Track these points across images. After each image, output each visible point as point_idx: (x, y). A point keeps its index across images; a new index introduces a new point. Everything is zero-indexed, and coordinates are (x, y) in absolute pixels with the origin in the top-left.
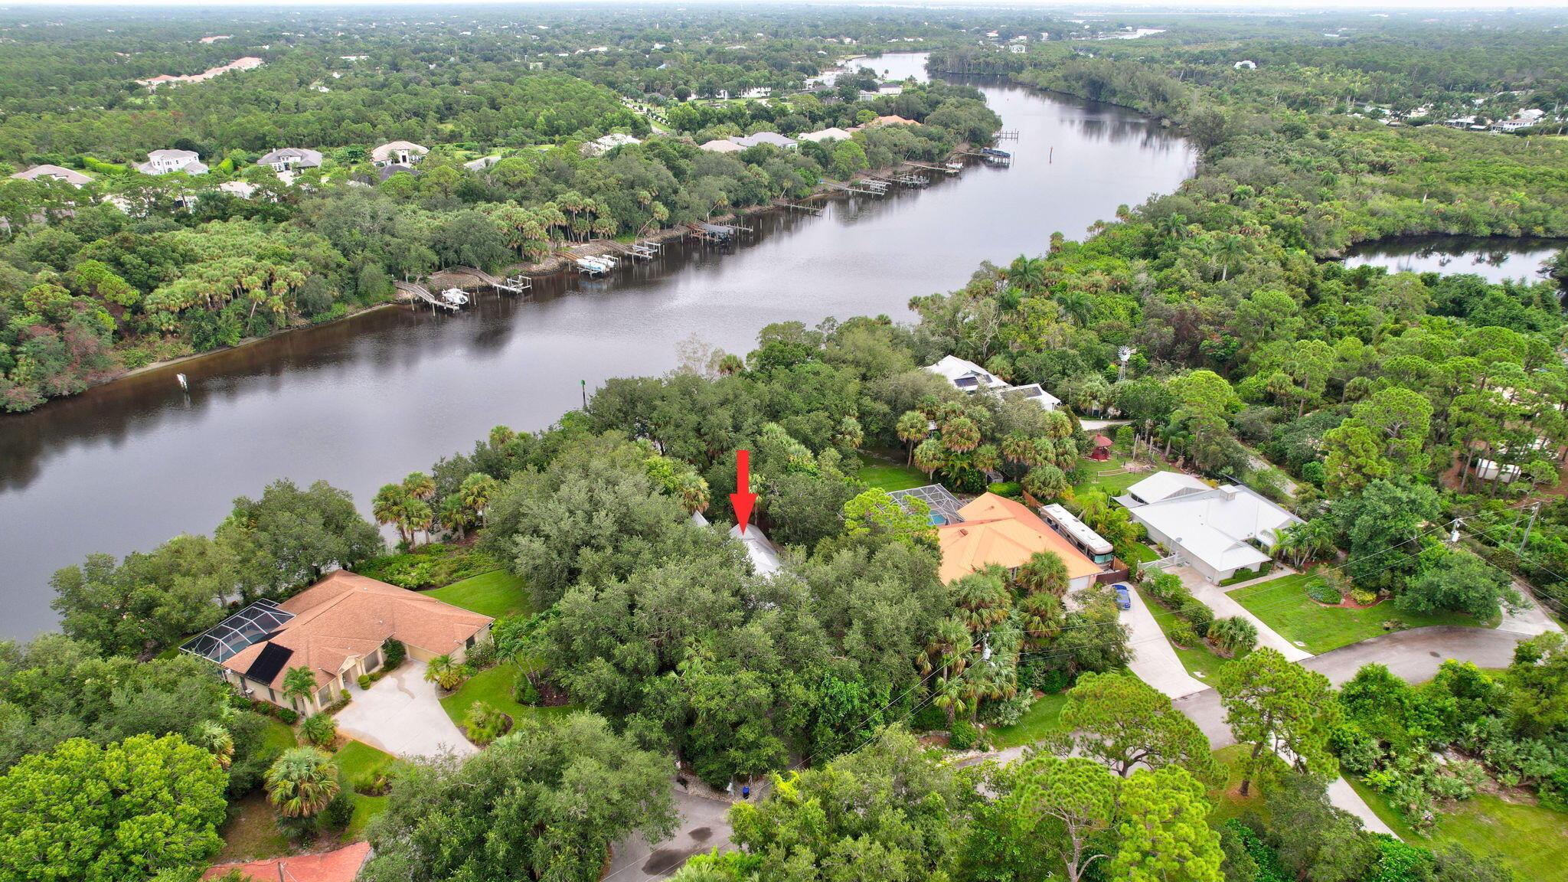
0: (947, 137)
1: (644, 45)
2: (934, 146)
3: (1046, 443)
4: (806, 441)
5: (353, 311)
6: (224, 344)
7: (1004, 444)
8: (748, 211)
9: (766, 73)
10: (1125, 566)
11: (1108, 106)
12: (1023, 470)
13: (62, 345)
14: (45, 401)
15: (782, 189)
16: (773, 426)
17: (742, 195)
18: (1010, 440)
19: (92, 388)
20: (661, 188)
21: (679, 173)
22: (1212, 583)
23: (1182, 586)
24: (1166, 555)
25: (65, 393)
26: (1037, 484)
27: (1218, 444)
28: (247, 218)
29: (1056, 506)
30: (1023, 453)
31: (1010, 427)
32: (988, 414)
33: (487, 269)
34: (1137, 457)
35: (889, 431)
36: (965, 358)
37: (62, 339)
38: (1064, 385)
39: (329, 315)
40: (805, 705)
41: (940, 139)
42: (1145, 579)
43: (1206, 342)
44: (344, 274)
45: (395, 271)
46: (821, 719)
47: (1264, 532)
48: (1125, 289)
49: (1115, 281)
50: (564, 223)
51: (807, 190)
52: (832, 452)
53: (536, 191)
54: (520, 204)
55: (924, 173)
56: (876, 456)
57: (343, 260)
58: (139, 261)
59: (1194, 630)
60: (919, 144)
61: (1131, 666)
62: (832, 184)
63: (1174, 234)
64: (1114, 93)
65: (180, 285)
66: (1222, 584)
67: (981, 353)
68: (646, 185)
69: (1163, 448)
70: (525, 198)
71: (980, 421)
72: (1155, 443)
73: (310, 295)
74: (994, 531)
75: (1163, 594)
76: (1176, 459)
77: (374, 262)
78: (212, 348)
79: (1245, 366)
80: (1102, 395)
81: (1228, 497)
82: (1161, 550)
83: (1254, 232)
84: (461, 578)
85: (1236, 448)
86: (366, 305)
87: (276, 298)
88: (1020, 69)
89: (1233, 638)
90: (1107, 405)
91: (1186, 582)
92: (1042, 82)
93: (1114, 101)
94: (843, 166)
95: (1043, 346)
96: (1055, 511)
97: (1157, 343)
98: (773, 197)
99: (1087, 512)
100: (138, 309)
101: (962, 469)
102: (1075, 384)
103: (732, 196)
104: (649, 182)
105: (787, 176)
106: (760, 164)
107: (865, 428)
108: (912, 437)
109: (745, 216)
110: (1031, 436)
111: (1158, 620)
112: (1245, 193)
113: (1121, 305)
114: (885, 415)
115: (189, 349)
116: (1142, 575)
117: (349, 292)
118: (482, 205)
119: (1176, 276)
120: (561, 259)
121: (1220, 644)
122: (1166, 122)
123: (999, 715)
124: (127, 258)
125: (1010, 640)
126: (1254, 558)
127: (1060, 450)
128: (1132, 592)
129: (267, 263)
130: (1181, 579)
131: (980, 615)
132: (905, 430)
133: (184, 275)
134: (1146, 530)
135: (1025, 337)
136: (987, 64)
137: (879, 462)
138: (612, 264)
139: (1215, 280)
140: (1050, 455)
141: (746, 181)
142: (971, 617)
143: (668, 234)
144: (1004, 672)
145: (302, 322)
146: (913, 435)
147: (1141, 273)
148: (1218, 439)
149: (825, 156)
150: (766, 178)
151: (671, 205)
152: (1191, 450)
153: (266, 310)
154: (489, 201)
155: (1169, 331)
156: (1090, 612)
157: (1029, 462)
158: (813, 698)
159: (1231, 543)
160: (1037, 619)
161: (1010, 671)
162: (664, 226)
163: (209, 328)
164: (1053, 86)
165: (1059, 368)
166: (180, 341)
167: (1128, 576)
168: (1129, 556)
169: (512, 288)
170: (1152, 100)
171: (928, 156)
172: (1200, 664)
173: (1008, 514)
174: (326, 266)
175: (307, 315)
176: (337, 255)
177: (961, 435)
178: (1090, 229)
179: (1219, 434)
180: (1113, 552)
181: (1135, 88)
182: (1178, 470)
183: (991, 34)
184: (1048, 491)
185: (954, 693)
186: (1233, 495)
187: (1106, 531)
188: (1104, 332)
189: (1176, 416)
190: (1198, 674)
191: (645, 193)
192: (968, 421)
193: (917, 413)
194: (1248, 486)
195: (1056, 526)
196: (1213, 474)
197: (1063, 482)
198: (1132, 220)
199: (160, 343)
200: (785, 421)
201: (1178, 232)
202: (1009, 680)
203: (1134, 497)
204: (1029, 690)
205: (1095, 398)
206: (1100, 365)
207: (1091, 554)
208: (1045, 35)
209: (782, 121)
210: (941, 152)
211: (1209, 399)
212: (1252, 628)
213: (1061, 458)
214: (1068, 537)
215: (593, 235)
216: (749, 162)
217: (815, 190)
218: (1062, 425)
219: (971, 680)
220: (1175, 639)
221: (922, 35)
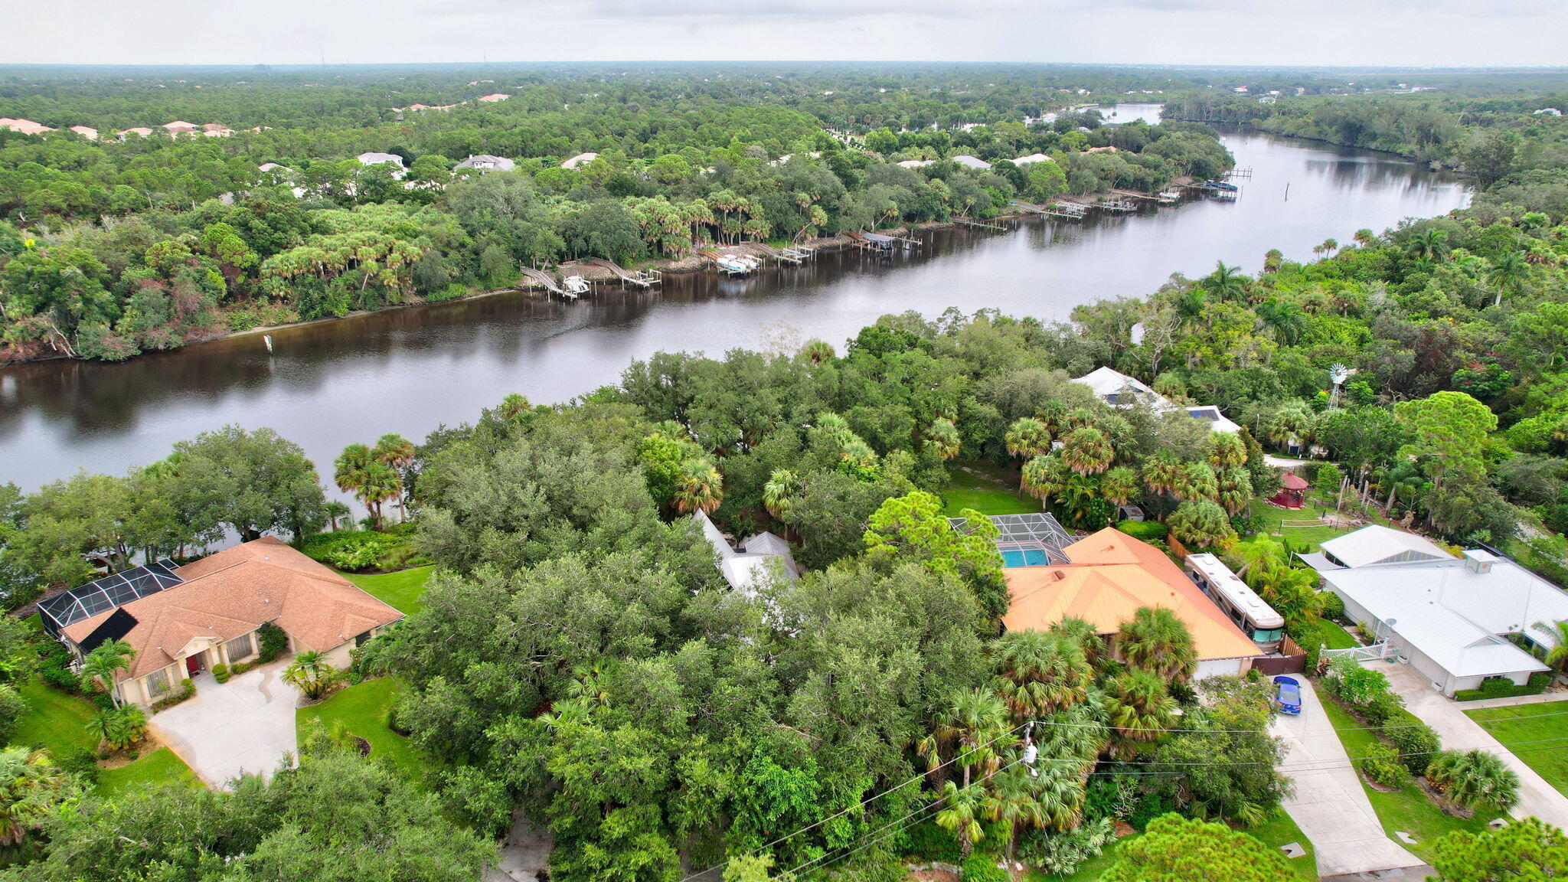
0: (1164, 165)
1: (870, 89)
2: (1150, 175)
3: (1205, 470)
4: (874, 442)
5: (474, 293)
6: (330, 314)
7: (1145, 467)
8: (923, 226)
9: (983, 109)
10: (1299, 651)
11: (1365, 151)
12: (1171, 506)
13: (167, 299)
14: (139, 352)
15: (965, 206)
16: (834, 417)
17: (916, 206)
18: (1154, 462)
19: (190, 345)
20: (824, 193)
21: (850, 182)
22: (1442, 693)
23: (1390, 690)
24: (1369, 642)
25: (161, 347)
26: (1186, 524)
27: (1467, 495)
28: (401, 202)
29: (1209, 557)
30: (1171, 481)
31: (1155, 445)
32: (1128, 428)
33: (620, 262)
34: (1344, 508)
35: (996, 441)
36: (1129, 373)
37: (167, 294)
38: (1251, 409)
39: (444, 295)
40: (709, 792)
41: (1156, 167)
42: (1330, 673)
43: (1462, 372)
44: (467, 254)
45: (522, 257)
46: (737, 820)
47: (1538, 626)
48: (1355, 313)
49: (1340, 302)
50: (712, 221)
51: (994, 210)
52: (904, 456)
53: (688, 188)
54: (668, 199)
55: (1135, 201)
56: (985, 477)
57: (468, 240)
58: (265, 226)
59: (1402, 761)
60: (1131, 170)
61: (1285, 805)
62: (1025, 206)
63: (1429, 255)
64: (1374, 137)
65: (298, 253)
66: (1459, 697)
67: (1149, 370)
68: (806, 187)
69: (1384, 500)
70: (676, 194)
71: (1115, 436)
72: (1372, 492)
73: (424, 271)
74: (1104, 579)
75: (1356, 699)
76: (1402, 516)
77: (499, 244)
78: (316, 318)
79: (1520, 409)
80: (1302, 426)
81: (1479, 568)
82: (1362, 634)
83: (1546, 261)
84: (414, 565)
85: (1497, 507)
86: (487, 289)
87: (389, 270)
88: (1267, 115)
89: (1471, 787)
90: (1310, 441)
91: (1396, 685)
92: (1289, 128)
93: (1373, 145)
94: (1038, 187)
95: (1231, 364)
96: (1207, 564)
97: (1390, 369)
98: (953, 214)
99: (1250, 565)
100: (253, 272)
101: (1084, 497)
102: (1266, 410)
103: (904, 207)
104: (811, 185)
105: (971, 192)
106: (943, 179)
107: (965, 438)
108: (1023, 452)
109: (920, 231)
110: (1185, 460)
111: (1343, 739)
112: (1537, 221)
113: (1346, 331)
114: (994, 421)
115: (295, 317)
116: (1324, 669)
117: (469, 273)
118: (631, 198)
119: (1427, 297)
120: (705, 259)
121: (1448, 790)
122: (1436, 165)
123: (1049, 853)
124: (256, 223)
125: (1080, 736)
126: (1519, 665)
127: (1226, 483)
128: (1306, 689)
129: (391, 237)
130: (1387, 679)
131: (1031, 693)
132: (1015, 441)
133: (307, 243)
134: (1342, 604)
135: (1206, 350)
136: (1229, 112)
137: (986, 484)
138: (753, 265)
139: (1483, 307)
140: (1208, 487)
141: (923, 192)
142: (1015, 693)
143: (827, 242)
144: (1061, 787)
145: (417, 300)
146: (1024, 447)
147: (1379, 294)
148: (1468, 488)
149: (1020, 177)
150: (946, 191)
151: (832, 211)
152: (1425, 502)
153: (378, 283)
154: (637, 195)
155: (1408, 355)
156: (1223, 711)
157: (1178, 495)
158: (722, 783)
159: (1481, 635)
160: (1129, 710)
161: (1076, 788)
162: (822, 233)
163: (316, 295)
164: (1301, 133)
165: (1248, 389)
166: (288, 308)
167: (1304, 667)
168: (1308, 637)
169: (640, 282)
170: (1420, 142)
171: (1140, 184)
172: (1409, 820)
173: (1133, 559)
174: (449, 244)
175: (422, 293)
176: (462, 234)
177: (1086, 451)
178: (1318, 250)
179: (1472, 483)
180: (1284, 628)
181: (1401, 130)
182: (1404, 529)
183: (1239, 90)
184: (1200, 535)
185: (965, 809)
186: (1487, 566)
187: (1275, 597)
188: (1318, 357)
189: (1407, 456)
190: (1404, 836)
191: (803, 195)
192: (1098, 433)
193: (1033, 421)
194: (1515, 560)
195: (1203, 584)
196: (1458, 538)
197: (1224, 525)
198: (1376, 245)
199: (267, 307)
200: (850, 412)
201: (1434, 251)
202: (1067, 801)
203: (1330, 557)
204: (1106, 821)
205: (1292, 429)
206: (1306, 391)
207: (1249, 628)
208: (1301, 90)
209: (984, 147)
210: (1157, 182)
211: (1458, 429)
212: (1509, 775)
213: (1227, 494)
214: (1220, 600)
215: (745, 237)
216: (932, 177)
217: (1005, 211)
218: (1232, 449)
219: (999, 793)
220: (1368, 773)
221: (1163, 89)
